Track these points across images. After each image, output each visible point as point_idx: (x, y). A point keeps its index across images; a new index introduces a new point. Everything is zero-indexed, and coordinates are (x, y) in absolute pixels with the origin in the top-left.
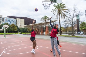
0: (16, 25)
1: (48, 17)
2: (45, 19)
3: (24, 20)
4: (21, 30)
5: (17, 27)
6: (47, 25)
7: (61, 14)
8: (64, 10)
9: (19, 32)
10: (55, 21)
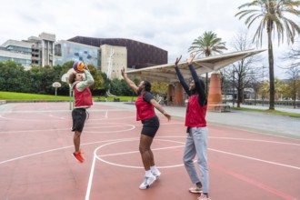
0: (100, 69)
1: (219, 39)
2: (208, 45)
3: (124, 50)
4: (115, 85)
5: (104, 76)
6: (216, 68)
7: (278, 23)
8: (295, 7)
9: (108, 93)
10: (252, 54)
